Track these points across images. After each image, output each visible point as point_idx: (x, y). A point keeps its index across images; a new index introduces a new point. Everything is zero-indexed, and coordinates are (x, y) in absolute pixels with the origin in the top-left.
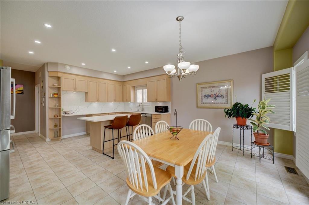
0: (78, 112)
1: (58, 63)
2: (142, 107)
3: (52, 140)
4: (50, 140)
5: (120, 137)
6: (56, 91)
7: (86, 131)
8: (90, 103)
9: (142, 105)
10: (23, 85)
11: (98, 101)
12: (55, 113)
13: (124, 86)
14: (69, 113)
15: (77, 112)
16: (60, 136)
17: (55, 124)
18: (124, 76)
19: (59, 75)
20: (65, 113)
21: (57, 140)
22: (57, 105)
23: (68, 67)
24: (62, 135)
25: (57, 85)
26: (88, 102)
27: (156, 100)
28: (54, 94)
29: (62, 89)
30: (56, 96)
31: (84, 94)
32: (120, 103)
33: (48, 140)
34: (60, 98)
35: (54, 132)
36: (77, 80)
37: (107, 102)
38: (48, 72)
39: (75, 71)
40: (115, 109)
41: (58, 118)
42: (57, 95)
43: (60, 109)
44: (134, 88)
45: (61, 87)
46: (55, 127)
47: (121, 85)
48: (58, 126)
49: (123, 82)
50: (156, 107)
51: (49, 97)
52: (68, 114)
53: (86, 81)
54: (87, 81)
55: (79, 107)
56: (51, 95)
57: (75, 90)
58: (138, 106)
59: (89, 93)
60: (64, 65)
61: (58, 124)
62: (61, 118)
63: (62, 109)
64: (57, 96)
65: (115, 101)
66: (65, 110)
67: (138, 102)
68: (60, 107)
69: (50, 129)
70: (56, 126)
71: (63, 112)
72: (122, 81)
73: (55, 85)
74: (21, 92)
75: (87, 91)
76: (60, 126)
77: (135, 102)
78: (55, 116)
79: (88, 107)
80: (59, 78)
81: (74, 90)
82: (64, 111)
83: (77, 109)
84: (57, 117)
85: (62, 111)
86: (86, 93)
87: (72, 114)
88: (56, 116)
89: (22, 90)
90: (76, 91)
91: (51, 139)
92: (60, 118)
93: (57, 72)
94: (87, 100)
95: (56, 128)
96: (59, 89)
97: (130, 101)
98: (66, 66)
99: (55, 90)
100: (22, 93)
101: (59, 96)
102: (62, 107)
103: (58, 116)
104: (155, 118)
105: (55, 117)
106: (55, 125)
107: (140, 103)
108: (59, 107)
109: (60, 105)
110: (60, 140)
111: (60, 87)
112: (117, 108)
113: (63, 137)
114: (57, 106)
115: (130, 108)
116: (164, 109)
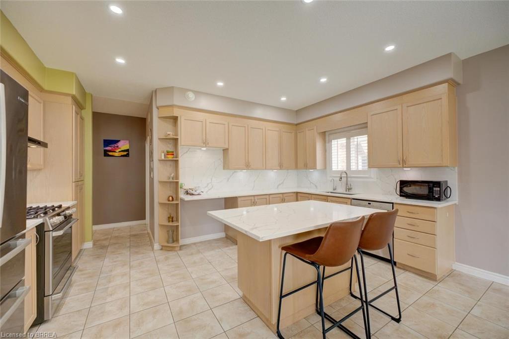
0: (210, 189)
1: (173, 87)
2: (347, 181)
3: (163, 248)
4: (161, 248)
5: (323, 279)
6: (170, 148)
7: (225, 231)
8: (233, 171)
9: (347, 177)
10: (128, 141)
11: (248, 166)
12: (169, 192)
13: (299, 134)
14: (193, 192)
15: (208, 191)
16: (177, 241)
17: (169, 216)
18: (298, 112)
19: (176, 112)
20: (187, 193)
21: (172, 249)
22: (172, 175)
23: (191, 95)
24: (181, 239)
25: (171, 133)
26: (228, 169)
27: (403, 163)
28: (168, 153)
29: (181, 143)
30: (170, 157)
31: (222, 151)
32: (289, 171)
33: (157, 246)
34: (178, 160)
35: (168, 231)
36: (208, 123)
37: (266, 169)
38: (158, 108)
39: (204, 103)
40: (280, 185)
41: (175, 202)
42: (172, 156)
43: (177, 183)
44: (324, 134)
45: (179, 137)
46: (169, 222)
47: (291, 133)
48: (175, 219)
49: (297, 125)
50: (403, 183)
51: (160, 160)
52: (192, 194)
53: (224, 124)
54: (227, 126)
55: (212, 180)
56: (163, 154)
57: (205, 143)
58: (338, 179)
59: (230, 149)
60: (184, 91)
61: (173, 215)
62: (179, 202)
63: (182, 184)
64: (172, 158)
65: (281, 166)
66: (186, 187)
67: (334, 168)
68: (178, 179)
69: (161, 226)
70: (171, 219)
71: (182, 190)
72: (295, 123)
73: (169, 135)
74: (125, 153)
75: (226, 146)
76: (177, 220)
77: (325, 168)
78: (169, 197)
79: (228, 179)
80: (175, 119)
81: (202, 144)
82: (184, 187)
83: (208, 184)
84: (173, 200)
85: (181, 188)
86: (225, 151)
87: (199, 194)
88: (171, 198)
89: (127, 150)
90: (206, 146)
91: (162, 246)
92: (177, 202)
93: (172, 106)
94: (226, 165)
95: (171, 224)
96: (176, 141)
97: (314, 167)
98: (188, 93)
99: (169, 145)
100: (127, 155)
101: (176, 158)
102: (181, 180)
103: (175, 199)
104: (408, 215)
105: (169, 201)
106: (169, 218)
107: (342, 172)
108: (176, 179)
109: (177, 177)
110: (176, 249)
111: (178, 139)
112: (282, 183)
113: (182, 242)
114: (173, 179)
115: (311, 183)
116: (438, 189)
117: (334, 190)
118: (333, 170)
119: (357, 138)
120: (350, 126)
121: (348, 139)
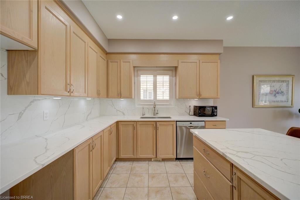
13: (110, 63)
18: (110, 42)
27: (199, 96)
47: (105, 60)
50: (201, 108)
72: (108, 51)
97: (130, 97)
115: (117, 110)
116: (216, 110)
117: (143, 115)
118: (141, 99)
119: (163, 77)
120: (157, 67)
121: (155, 76)
